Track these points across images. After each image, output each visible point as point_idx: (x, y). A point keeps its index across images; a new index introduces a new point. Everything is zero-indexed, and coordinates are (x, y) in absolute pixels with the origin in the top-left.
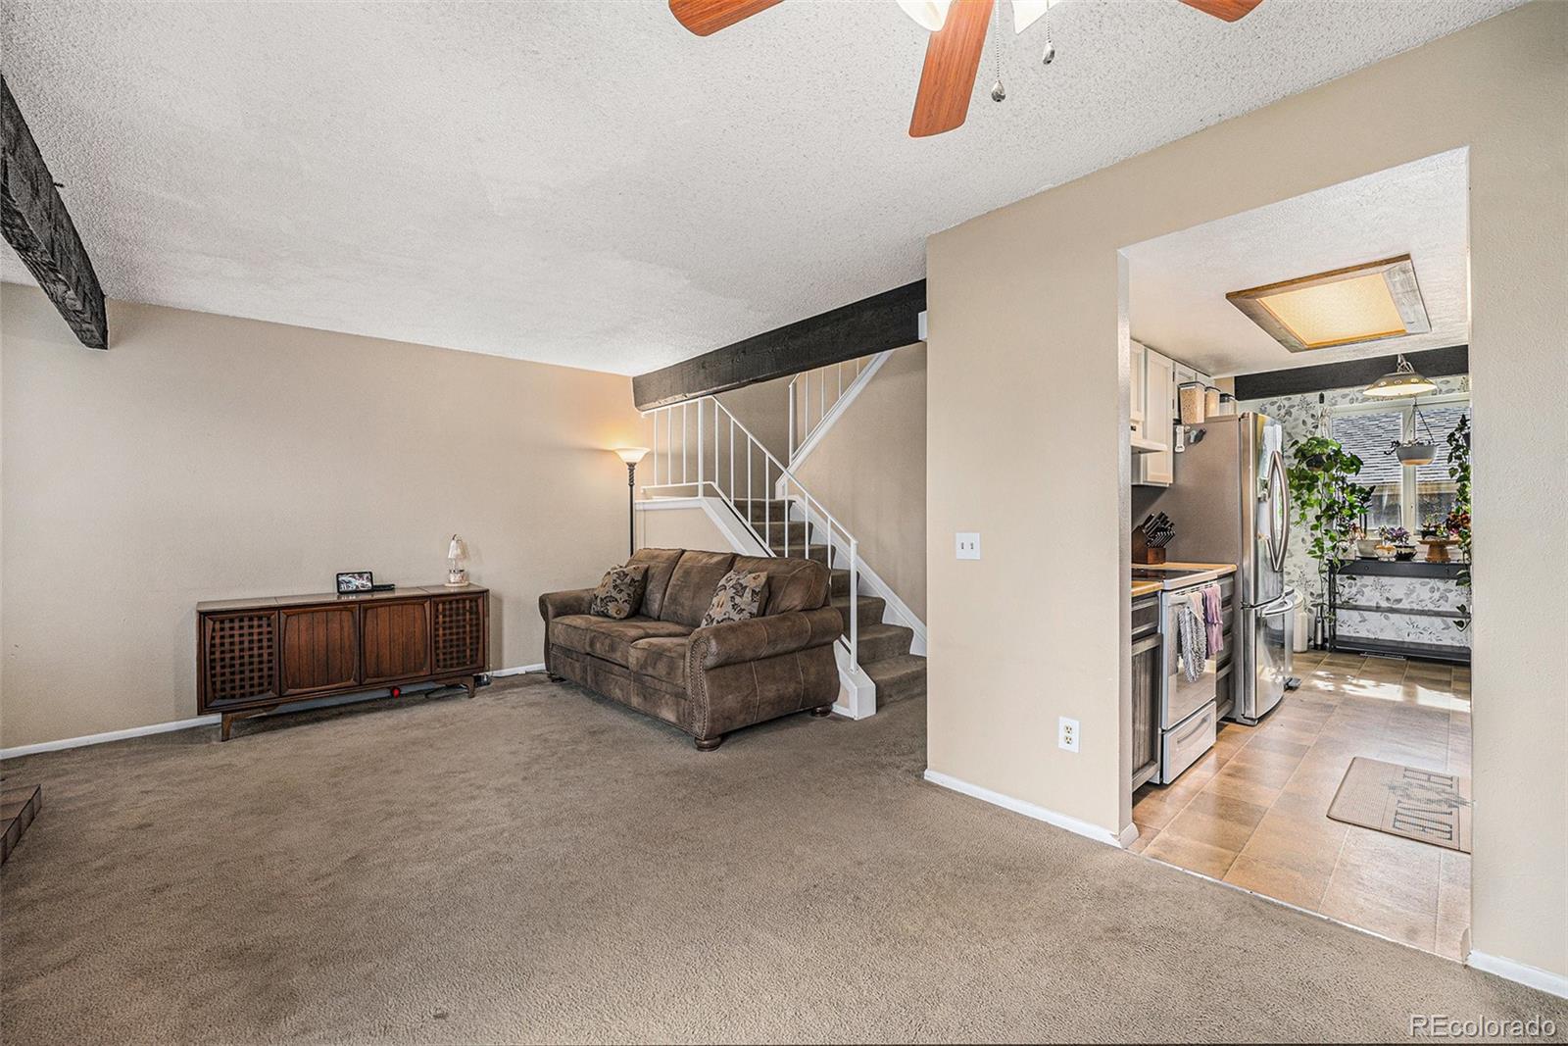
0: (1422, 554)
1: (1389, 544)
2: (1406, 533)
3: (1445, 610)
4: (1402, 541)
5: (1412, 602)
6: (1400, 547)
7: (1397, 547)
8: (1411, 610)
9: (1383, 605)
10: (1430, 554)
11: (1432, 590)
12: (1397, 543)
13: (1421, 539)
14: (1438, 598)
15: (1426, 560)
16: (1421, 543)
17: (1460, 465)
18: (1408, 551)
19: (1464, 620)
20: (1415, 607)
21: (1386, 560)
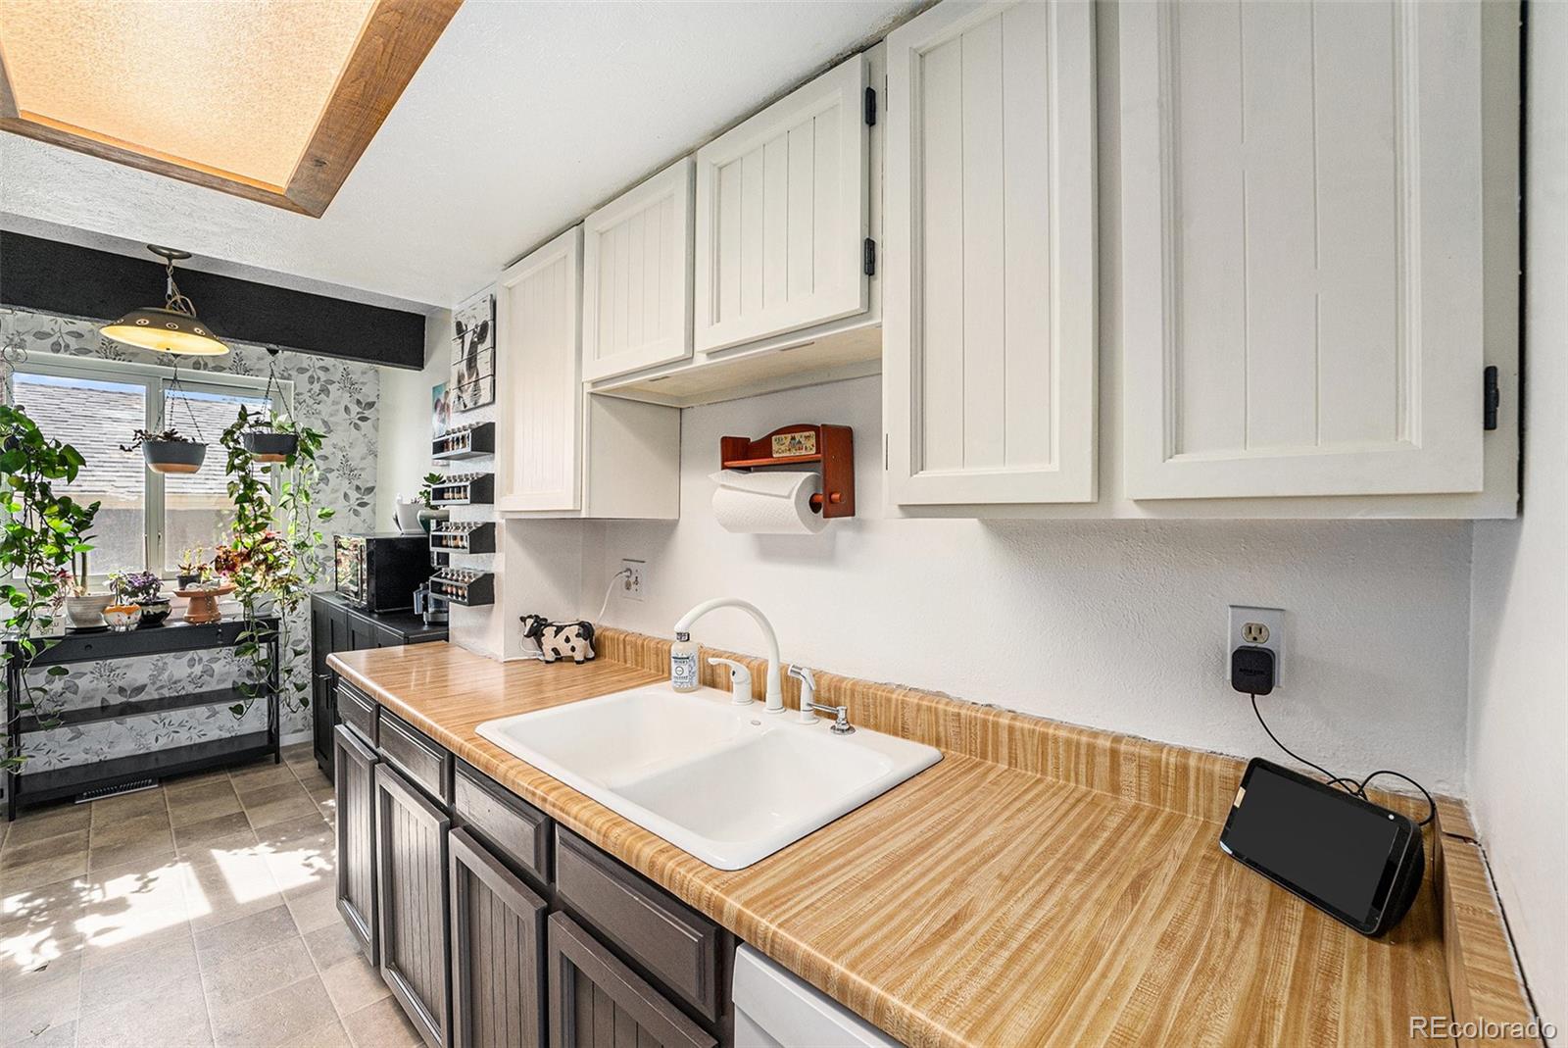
0: (180, 613)
1: (126, 600)
2: (155, 580)
3: (209, 689)
4: (148, 594)
5: (162, 687)
6: (146, 604)
7: (141, 604)
8: (161, 700)
9: (112, 702)
10: (193, 610)
11: (191, 663)
12: (141, 597)
13: (178, 589)
14: (199, 674)
15: (187, 619)
16: (177, 594)
17: (243, 479)
18: (158, 609)
19: (242, 702)
20: (166, 693)
21: (123, 629)
